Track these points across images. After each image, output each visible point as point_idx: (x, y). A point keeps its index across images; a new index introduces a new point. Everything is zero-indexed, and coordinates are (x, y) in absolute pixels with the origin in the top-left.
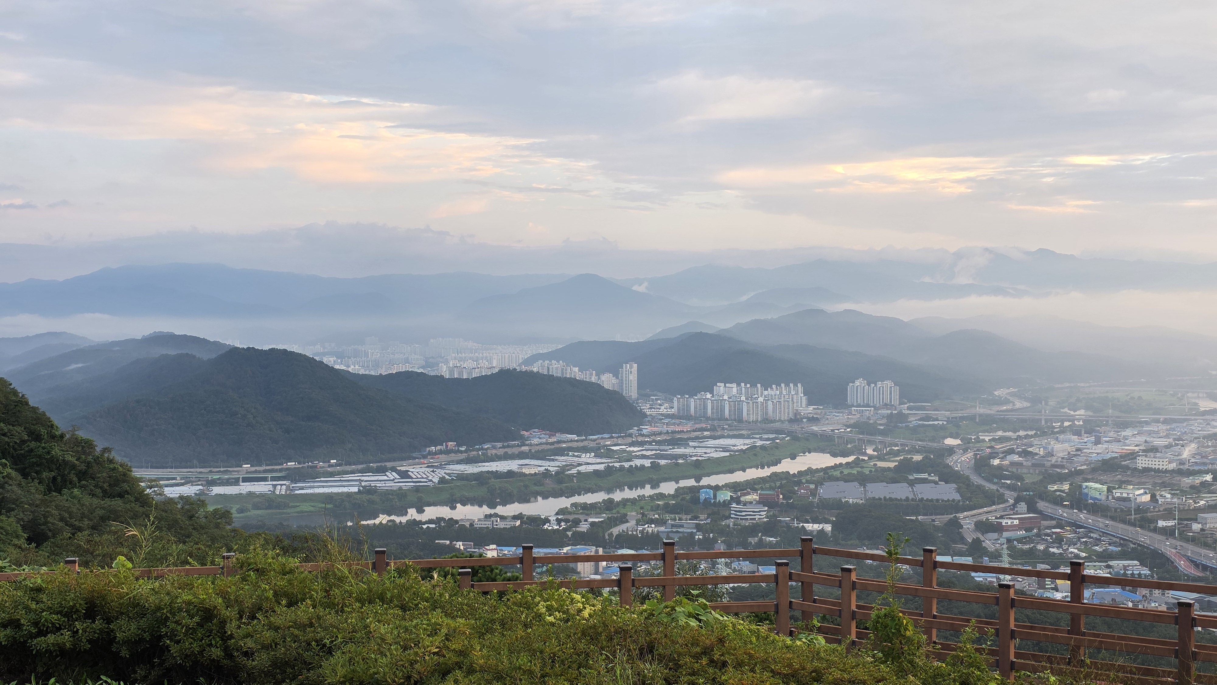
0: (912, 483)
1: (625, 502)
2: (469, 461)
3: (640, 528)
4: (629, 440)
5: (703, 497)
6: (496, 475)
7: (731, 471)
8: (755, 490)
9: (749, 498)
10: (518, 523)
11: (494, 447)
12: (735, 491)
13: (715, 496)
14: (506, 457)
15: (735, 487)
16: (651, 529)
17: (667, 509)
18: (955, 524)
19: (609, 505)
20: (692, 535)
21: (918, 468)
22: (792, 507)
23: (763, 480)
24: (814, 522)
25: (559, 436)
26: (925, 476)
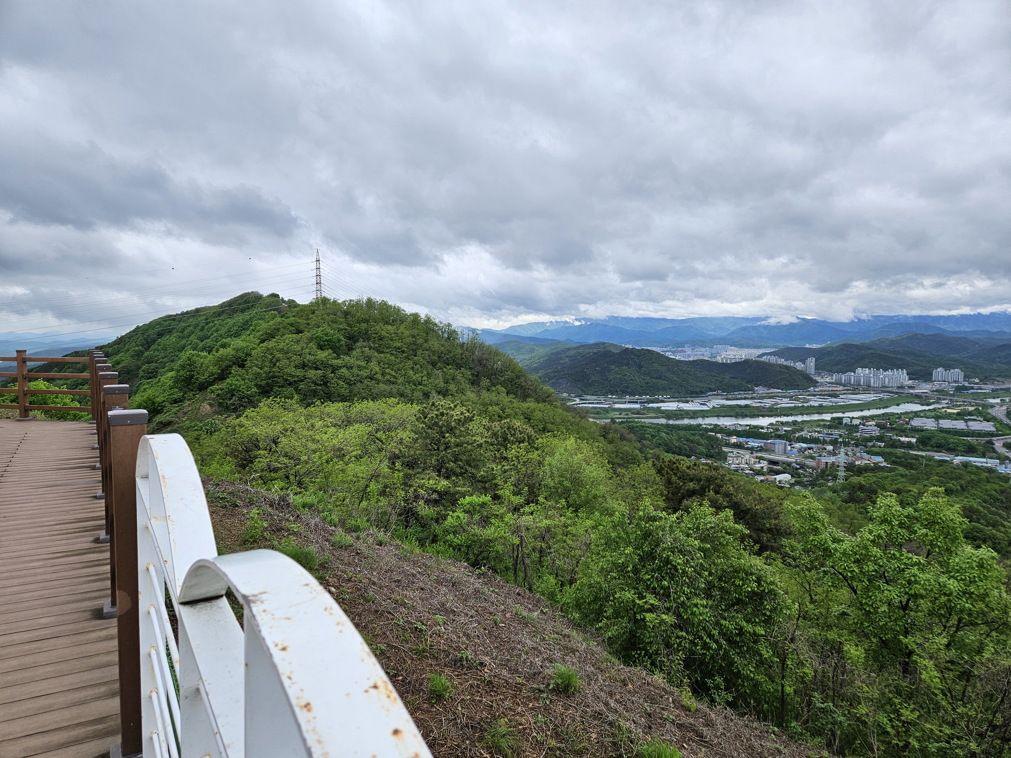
0: (966, 421)
1: (803, 422)
2: (727, 399)
3: (810, 434)
4: (808, 393)
5: (844, 421)
6: (739, 406)
7: (862, 410)
8: (873, 420)
9: (870, 423)
10: (748, 428)
11: (740, 394)
12: (863, 420)
13: (851, 422)
14: (745, 399)
15: (863, 418)
16: (816, 435)
17: (825, 426)
18: (991, 443)
19: (795, 423)
20: (836, 439)
21: (970, 414)
22: (894, 429)
23: (878, 416)
24: (907, 436)
25: (772, 390)
26: (975, 418)
